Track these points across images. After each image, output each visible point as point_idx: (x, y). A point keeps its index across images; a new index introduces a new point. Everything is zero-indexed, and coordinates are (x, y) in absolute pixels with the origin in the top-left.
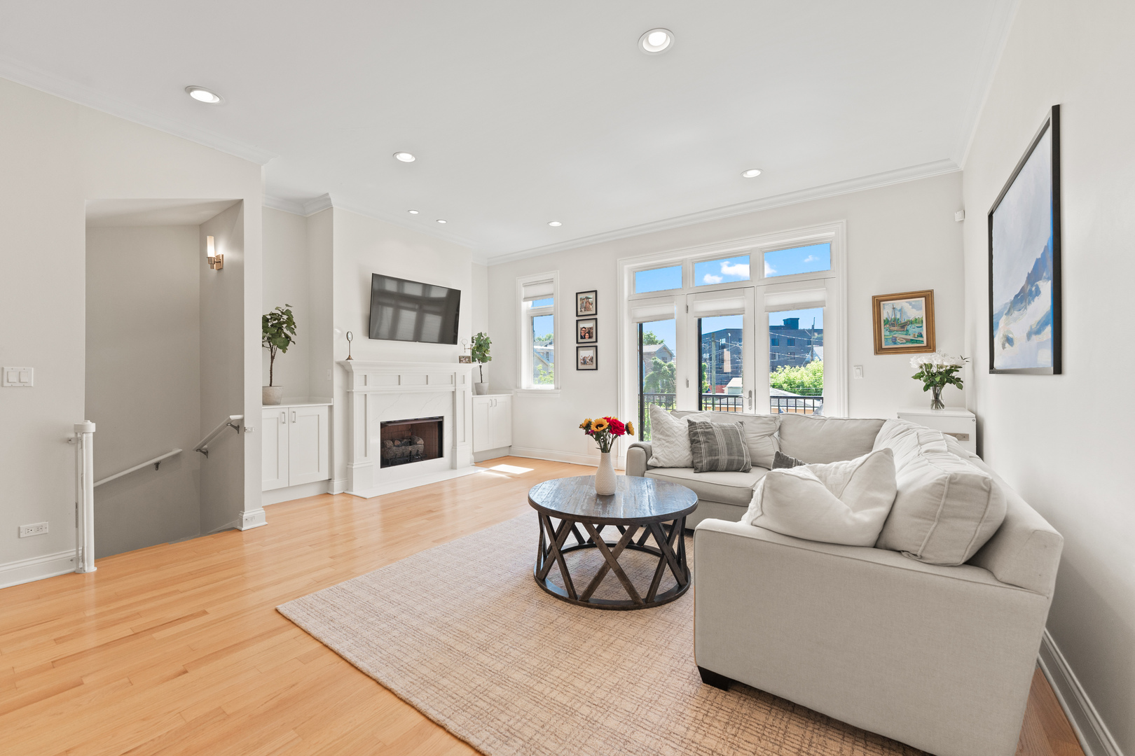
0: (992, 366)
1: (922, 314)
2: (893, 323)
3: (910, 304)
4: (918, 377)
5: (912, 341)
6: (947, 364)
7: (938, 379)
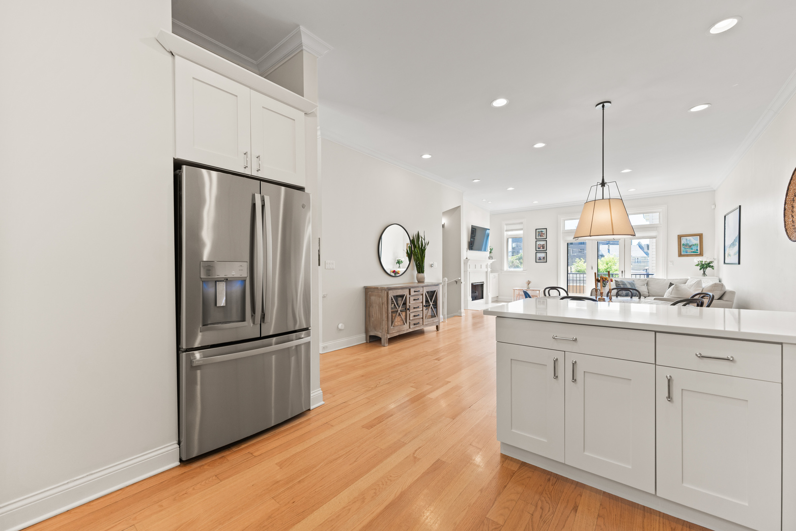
0: (724, 262)
1: (698, 242)
2: (686, 245)
3: (693, 238)
4: (698, 265)
5: (694, 252)
6: (708, 261)
7: (704, 266)
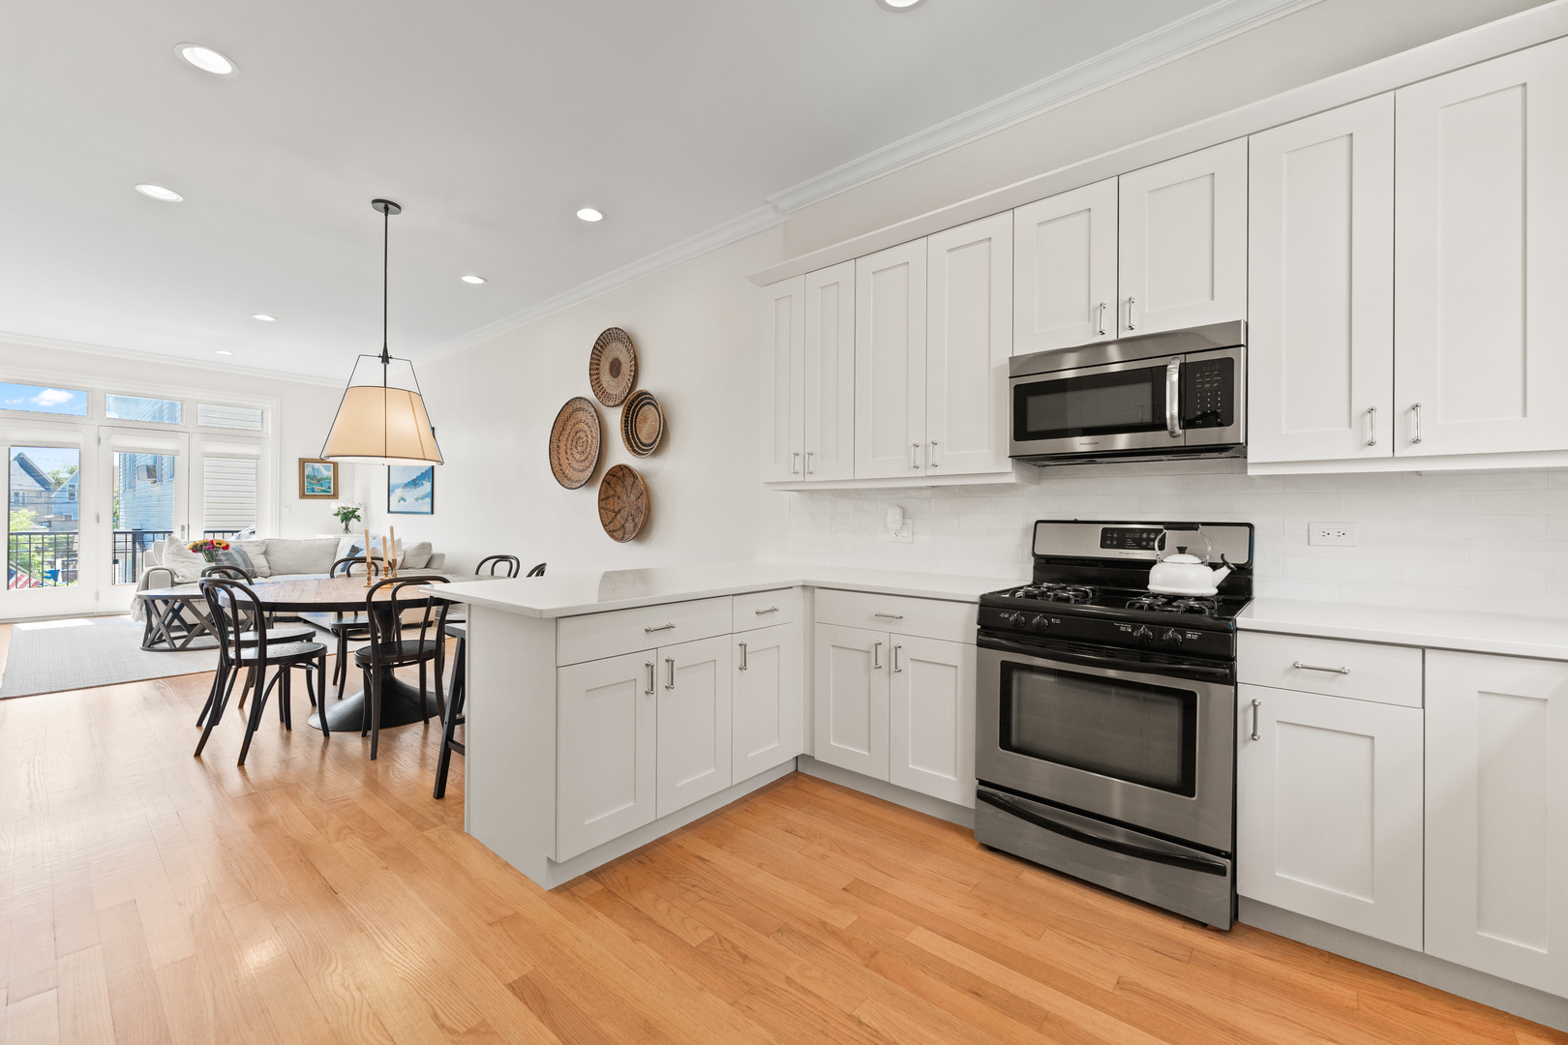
0: (388, 510)
1: (330, 475)
2: (312, 478)
3: (324, 467)
4: (337, 515)
5: (324, 491)
6: (349, 507)
7: (348, 516)
